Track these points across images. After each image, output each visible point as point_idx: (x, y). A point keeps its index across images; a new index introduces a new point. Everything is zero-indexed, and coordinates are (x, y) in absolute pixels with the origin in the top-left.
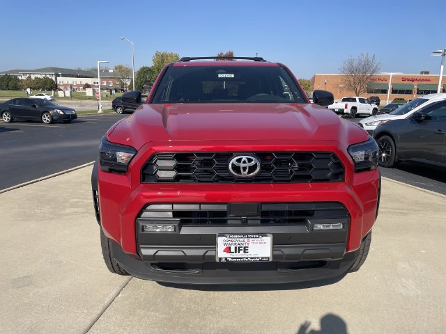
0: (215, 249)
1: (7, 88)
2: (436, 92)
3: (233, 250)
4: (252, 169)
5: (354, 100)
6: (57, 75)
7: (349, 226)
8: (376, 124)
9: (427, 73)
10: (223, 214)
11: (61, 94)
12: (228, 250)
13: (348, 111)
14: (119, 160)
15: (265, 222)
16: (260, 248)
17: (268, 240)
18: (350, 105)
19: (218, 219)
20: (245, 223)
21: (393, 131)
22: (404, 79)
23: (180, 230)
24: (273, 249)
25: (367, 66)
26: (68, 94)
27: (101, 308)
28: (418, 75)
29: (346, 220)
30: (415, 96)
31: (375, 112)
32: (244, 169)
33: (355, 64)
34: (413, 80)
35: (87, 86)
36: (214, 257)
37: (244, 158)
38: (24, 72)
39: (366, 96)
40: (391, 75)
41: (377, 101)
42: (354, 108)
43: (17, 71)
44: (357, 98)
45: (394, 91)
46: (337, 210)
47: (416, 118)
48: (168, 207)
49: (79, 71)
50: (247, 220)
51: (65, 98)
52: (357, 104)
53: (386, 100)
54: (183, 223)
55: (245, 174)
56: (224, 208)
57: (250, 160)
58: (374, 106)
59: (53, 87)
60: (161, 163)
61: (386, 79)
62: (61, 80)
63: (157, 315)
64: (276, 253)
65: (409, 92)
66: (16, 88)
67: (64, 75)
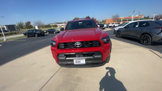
0: (73, 62)
1: (49, 27)
2: (131, 20)
3: (77, 62)
4: (80, 45)
5: (114, 24)
6: (57, 24)
7: (102, 56)
8: (118, 29)
9: (130, 16)
10: (75, 55)
11: (58, 27)
12: (76, 62)
13: (113, 26)
14: (54, 44)
15: (84, 56)
16: (83, 61)
17: (84, 60)
18: (113, 25)
19: (74, 56)
20: (80, 57)
21: (120, 30)
22: (125, 18)
23: (66, 58)
24: (86, 61)
25: (117, 16)
26: (59, 27)
27: (55, 72)
28: (128, 17)
29: (102, 55)
30: (127, 22)
31: (119, 26)
32: (78, 45)
33: (114, 16)
34: (127, 18)
35: (63, 25)
36: (73, 64)
37: (78, 43)
38: (51, 24)
39: (117, 22)
40: (122, 17)
41: (119, 23)
42: (114, 25)
43: (50, 24)
44: (115, 23)
45: (123, 21)
46: (99, 53)
47: (125, 27)
48: (63, 54)
49: (61, 23)
50: (80, 56)
51: (59, 28)
52: (115, 24)
53: (121, 23)
54: (67, 57)
55: (78, 46)
56: (74, 53)
57: (79, 43)
58: (118, 24)
59: (57, 26)
60: (61, 45)
61: (121, 18)
62: (58, 25)
63: (66, 73)
64: (86, 62)
65: (126, 21)
66: (50, 27)
67: (58, 24)
